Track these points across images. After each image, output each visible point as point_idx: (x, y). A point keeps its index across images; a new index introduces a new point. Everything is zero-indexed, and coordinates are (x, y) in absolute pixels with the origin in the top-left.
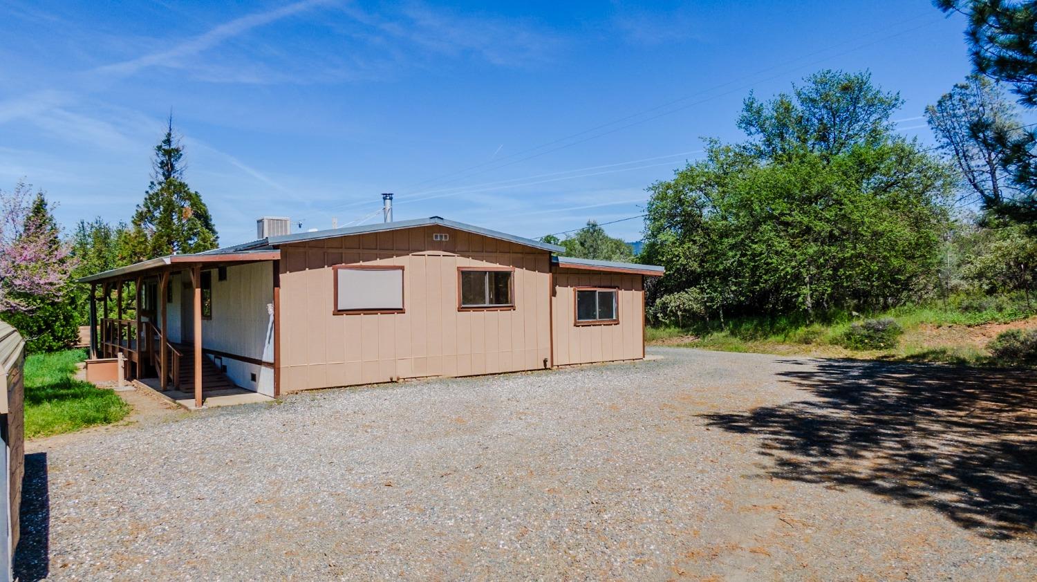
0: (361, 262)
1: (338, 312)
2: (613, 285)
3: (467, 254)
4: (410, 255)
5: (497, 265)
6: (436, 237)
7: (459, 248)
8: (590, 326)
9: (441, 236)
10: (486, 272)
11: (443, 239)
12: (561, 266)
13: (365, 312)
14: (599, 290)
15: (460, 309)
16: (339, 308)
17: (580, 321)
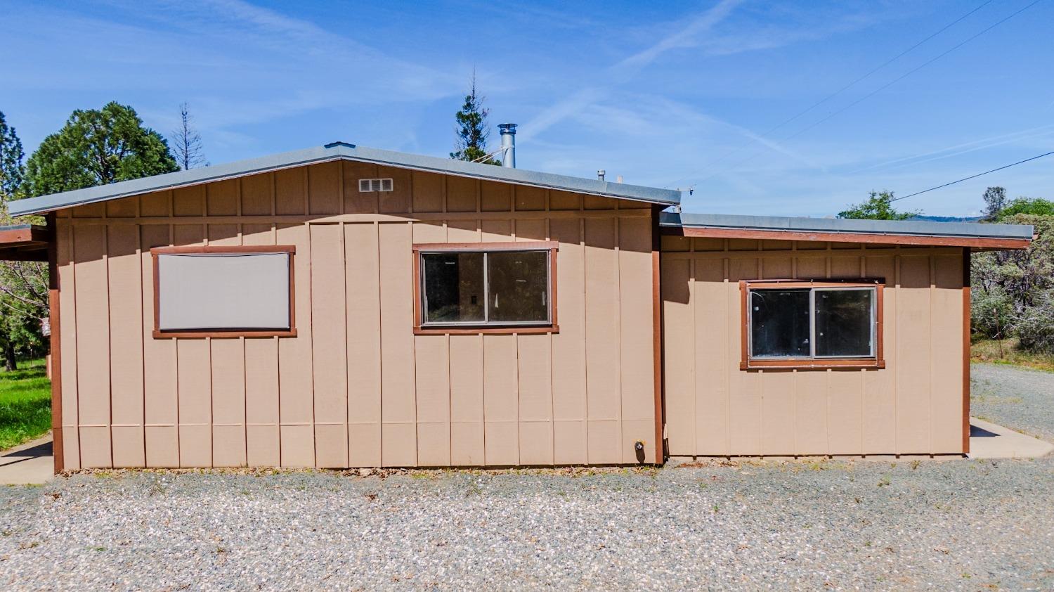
0: (205, 241)
1: (162, 334)
2: (863, 275)
3: (437, 216)
4: (307, 223)
5: (512, 238)
6: (365, 185)
7: (418, 205)
8: (791, 370)
9: (376, 184)
10: (482, 253)
11: (381, 189)
12: (686, 234)
13: (214, 334)
14: (815, 287)
15: (420, 330)
16: (163, 326)
17: (758, 358)
